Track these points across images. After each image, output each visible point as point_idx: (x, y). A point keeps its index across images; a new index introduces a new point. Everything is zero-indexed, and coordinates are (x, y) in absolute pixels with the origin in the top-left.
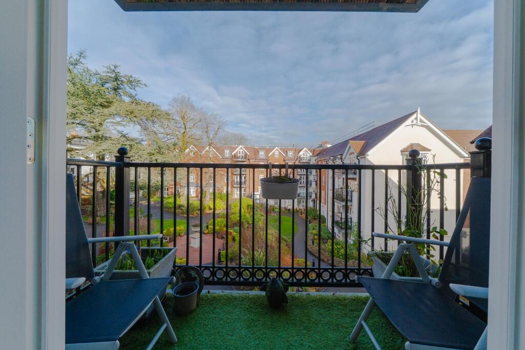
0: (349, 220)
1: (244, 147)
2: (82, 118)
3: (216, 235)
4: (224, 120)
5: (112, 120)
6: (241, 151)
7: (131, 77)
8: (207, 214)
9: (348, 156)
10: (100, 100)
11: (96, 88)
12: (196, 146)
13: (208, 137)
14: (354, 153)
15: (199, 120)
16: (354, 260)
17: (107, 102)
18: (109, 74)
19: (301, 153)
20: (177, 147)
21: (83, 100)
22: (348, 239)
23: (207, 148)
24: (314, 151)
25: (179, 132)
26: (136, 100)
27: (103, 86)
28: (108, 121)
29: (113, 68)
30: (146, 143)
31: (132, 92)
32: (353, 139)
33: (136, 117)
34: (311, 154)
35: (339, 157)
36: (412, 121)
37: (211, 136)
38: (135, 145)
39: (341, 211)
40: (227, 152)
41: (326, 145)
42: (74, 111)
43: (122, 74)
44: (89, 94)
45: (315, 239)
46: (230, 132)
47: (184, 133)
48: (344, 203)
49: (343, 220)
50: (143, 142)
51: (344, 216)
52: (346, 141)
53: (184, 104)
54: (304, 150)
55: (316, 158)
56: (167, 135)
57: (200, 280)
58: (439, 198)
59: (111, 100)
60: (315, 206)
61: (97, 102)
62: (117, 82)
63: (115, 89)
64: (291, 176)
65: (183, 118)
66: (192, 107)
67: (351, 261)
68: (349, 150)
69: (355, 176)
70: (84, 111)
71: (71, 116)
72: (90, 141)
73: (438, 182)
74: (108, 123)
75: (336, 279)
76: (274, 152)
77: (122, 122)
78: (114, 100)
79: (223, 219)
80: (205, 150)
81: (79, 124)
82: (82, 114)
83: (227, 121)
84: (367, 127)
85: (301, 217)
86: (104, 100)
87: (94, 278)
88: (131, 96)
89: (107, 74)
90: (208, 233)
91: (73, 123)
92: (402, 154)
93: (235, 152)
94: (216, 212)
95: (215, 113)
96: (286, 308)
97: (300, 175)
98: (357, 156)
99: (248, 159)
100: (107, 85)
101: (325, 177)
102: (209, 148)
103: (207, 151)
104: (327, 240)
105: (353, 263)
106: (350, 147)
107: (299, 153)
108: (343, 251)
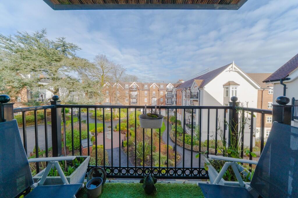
0: (194, 123)
1: (136, 83)
2: (45, 68)
3: (121, 132)
4: (125, 68)
5: (62, 69)
6: (134, 85)
7: (72, 44)
8: (116, 120)
9: (194, 88)
10: (55, 58)
11: (52, 51)
12: (109, 83)
13: (116, 78)
14: (197, 87)
15: (111, 68)
16: (196, 145)
17: (59, 59)
18: (60, 43)
19: (168, 86)
20: (99, 83)
21: (45, 57)
22: (193, 133)
23: (116, 84)
24: (175, 85)
25: (100, 75)
26: (75, 57)
27: (56, 49)
28: (60, 69)
29: (61, 39)
30: (82, 81)
31: (73, 52)
33: (75, 67)
34: (173, 87)
35: (189, 88)
36: (230, 69)
37: (118, 77)
38: (75, 82)
39: (190, 118)
40: (127, 85)
41: (181, 82)
42: (40, 64)
43: (67, 42)
44: (48, 54)
46: (128, 74)
47: (103, 75)
48: (191, 114)
49: (191, 123)
50: (80, 81)
51: (191, 121)
52: (193, 79)
53: (103, 59)
54: (169, 84)
55: (176, 89)
56: (94, 76)
57: (104, 175)
58: (250, 128)
59: (61, 57)
61: (53, 58)
62: (65, 47)
63: (63, 51)
64: (158, 114)
65: (102, 67)
66: (107, 61)
67: (195, 146)
68: (194, 85)
69: (197, 99)
70: (46, 64)
71: (39, 67)
72: (50, 80)
73: (249, 119)
74: (60, 70)
75: (185, 174)
76: (153, 86)
77: (67, 70)
78: (63, 58)
79: (125, 123)
80: (114, 85)
81: (44, 71)
82: (45, 66)
84: (205, 72)
86: (57, 57)
87: (33, 185)
88: (72, 55)
89: (58, 43)
90: (116, 131)
91: (40, 71)
92: (224, 87)
93: (131, 86)
94: (121, 119)
95: (120, 64)
96: (155, 194)
97: (167, 98)
98: (199, 88)
99: (138, 90)
100: (59, 49)
101: (181, 100)
102: (117, 84)
103: (116, 85)
104: (182, 134)
105: (196, 147)
106: (195, 83)
107: (166, 86)
108: (190, 140)
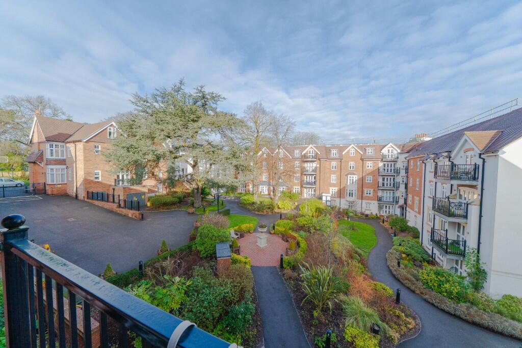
0: (462, 243)
1: (315, 146)
4: (294, 121)
6: (311, 150)
7: (213, 93)
8: (275, 213)
9: (462, 154)
10: (192, 117)
11: (189, 107)
12: (268, 148)
13: (278, 139)
14: (473, 149)
15: (269, 124)
17: (197, 117)
18: (198, 94)
19: (385, 151)
23: (277, 150)
24: (404, 146)
25: (253, 136)
29: (200, 88)
31: (214, 106)
32: (472, 128)
34: (399, 151)
35: (445, 154)
37: (280, 137)
38: (217, 150)
40: (297, 152)
41: (422, 139)
42: (174, 127)
43: (207, 92)
45: (402, 258)
47: (257, 137)
49: (450, 242)
54: (389, 145)
55: (407, 155)
56: (243, 140)
59: (200, 115)
60: (403, 215)
62: (204, 100)
63: (203, 106)
65: (256, 122)
66: (264, 112)
68: (464, 145)
69: (474, 183)
76: (349, 150)
77: (206, 133)
78: (202, 115)
79: (290, 221)
83: (295, 122)
85: (383, 227)
86: (195, 116)
88: (213, 110)
89: (197, 94)
90: (274, 234)
93: (304, 152)
94: (284, 212)
95: (284, 115)
97: (382, 176)
98: (480, 154)
99: (319, 159)
100: (198, 103)
101: (421, 180)
103: (277, 153)
106: (466, 141)
107: (381, 150)
